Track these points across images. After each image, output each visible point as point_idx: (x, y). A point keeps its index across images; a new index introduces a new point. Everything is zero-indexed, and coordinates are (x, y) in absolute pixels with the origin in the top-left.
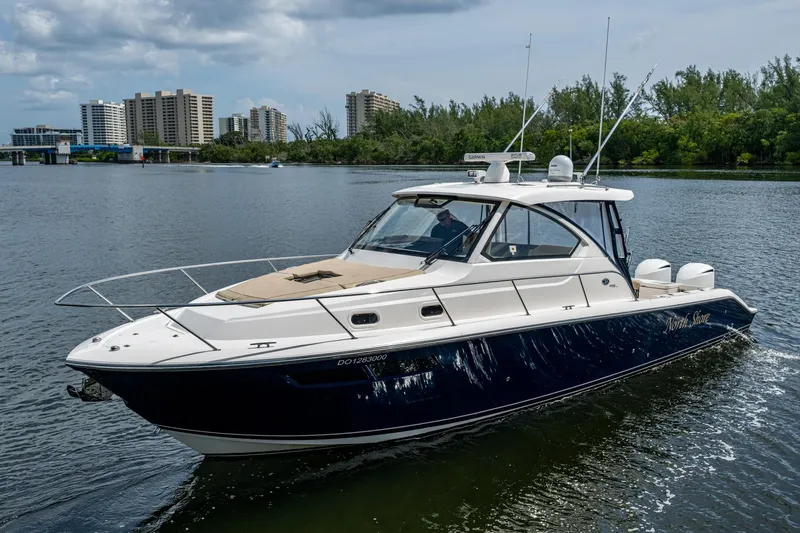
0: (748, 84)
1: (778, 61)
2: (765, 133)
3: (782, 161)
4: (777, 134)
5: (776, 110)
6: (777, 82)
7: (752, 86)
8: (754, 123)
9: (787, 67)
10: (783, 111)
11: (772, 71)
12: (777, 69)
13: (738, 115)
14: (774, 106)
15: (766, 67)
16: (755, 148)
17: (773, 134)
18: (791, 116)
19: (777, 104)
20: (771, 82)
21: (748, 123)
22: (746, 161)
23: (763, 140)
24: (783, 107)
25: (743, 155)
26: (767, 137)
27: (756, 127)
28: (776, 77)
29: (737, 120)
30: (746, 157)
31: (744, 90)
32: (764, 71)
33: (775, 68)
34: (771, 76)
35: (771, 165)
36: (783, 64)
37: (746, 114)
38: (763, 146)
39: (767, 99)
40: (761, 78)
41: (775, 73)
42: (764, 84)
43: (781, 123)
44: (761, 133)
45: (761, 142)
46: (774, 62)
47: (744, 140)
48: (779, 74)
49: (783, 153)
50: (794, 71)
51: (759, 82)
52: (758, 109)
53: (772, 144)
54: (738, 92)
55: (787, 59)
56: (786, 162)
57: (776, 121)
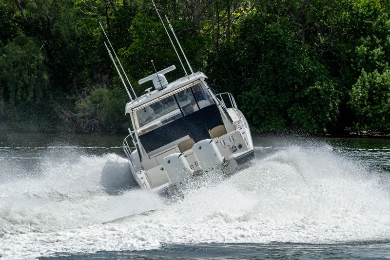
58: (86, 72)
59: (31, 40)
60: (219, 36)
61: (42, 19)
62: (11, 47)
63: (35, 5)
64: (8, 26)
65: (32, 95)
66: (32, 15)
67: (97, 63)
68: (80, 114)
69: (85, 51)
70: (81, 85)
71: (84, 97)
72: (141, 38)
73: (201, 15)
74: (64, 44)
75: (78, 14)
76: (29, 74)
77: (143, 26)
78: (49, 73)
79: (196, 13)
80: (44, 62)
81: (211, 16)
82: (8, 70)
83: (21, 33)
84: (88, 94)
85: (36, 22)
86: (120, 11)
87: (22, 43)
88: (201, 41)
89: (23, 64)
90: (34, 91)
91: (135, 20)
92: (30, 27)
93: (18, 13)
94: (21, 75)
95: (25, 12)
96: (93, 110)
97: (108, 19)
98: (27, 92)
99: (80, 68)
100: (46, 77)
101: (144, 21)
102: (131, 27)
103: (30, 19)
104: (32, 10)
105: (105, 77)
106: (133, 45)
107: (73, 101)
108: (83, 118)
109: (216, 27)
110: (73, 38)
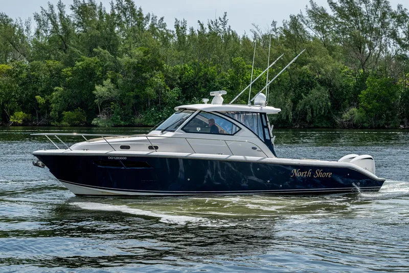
0: (20, 31)
1: (51, 7)
2: (40, 90)
3: (59, 120)
4: (52, 91)
5: (50, 62)
6: (52, 32)
7: (25, 34)
8: (27, 76)
9: (61, 15)
10: (58, 64)
11: (46, 18)
12: (51, 17)
13: (10, 67)
14: (49, 58)
15: (40, 14)
16: (29, 105)
17: (48, 91)
18: (67, 70)
19: (52, 56)
20: (46, 31)
21: (20, 76)
22: (20, 122)
23: (38, 97)
24: (58, 59)
25: (16, 114)
26: (43, 94)
27: (30, 82)
28: (50, 26)
29: (9, 73)
30: (20, 116)
31: (16, 38)
32: (37, 18)
33: (48, 15)
34: (45, 24)
35: (47, 126)
36: (57, 12)
37: (18, 66)
38: (38, 104)
39: (41, 51)
40: (34, 25)
41: (49, 21)
42: (38, 33)
43: (57, 77)
44: (35, 89)
45: (35, 99)
46: (47, 8)
47: (17, 96)
48: (54, 23)
49: (60, 113)
50: (68, 20)
51: (33, 31)
52: (32, 61)
53: (48, 102)
54: (9, 39)
55: (60, 6)
56: (64, 123)
57: (52, 76)
58: (347, 101)
59: (322, 88)
60: (406, 85)
61: (327, 79)
62: (314, 91)
63: (324, 73)
64: (313, 82)
65: (323, 111)
66: (323, 77)
67: (351, 98)
68: (344, 120)
69: (347, 92)
70: (344, 107)
71: (346, 112)
72: (371, 86)
73: (397, 76)
74: (337, 90)
75: (343, 76)
76: (322, 103)
77: (372, 81)
78: (331, 102)
79: (396, 75)
80: (329, 97)
81: (402, 76)
82: (313, 101)
83: (319, 85)
84: (348, 111)
85: (325, 80)
86: (362, 74)
87: (319, 90)
88: (398, 87)
89: (319, 98)
90: (324, 110)
91: (368, 79)
92: (322, 82)
93: (317, 76)
94: (318, 103)
95: (320, 76)
96: (350, 118)
97: (356, 78)
98: (321, 110)
99: (344, 100)
100: (329, 104)
101: (373, 79)
102: (367, 82)
103: (322, 79)
104: (323, 75)
105: (355, 104)
106: (368, 90)
107: (342, 114)
108: (346, 121)
109: (405, 81)
110: (341, 86)
